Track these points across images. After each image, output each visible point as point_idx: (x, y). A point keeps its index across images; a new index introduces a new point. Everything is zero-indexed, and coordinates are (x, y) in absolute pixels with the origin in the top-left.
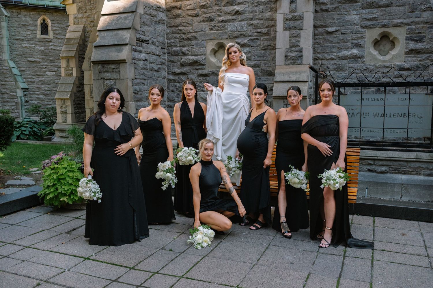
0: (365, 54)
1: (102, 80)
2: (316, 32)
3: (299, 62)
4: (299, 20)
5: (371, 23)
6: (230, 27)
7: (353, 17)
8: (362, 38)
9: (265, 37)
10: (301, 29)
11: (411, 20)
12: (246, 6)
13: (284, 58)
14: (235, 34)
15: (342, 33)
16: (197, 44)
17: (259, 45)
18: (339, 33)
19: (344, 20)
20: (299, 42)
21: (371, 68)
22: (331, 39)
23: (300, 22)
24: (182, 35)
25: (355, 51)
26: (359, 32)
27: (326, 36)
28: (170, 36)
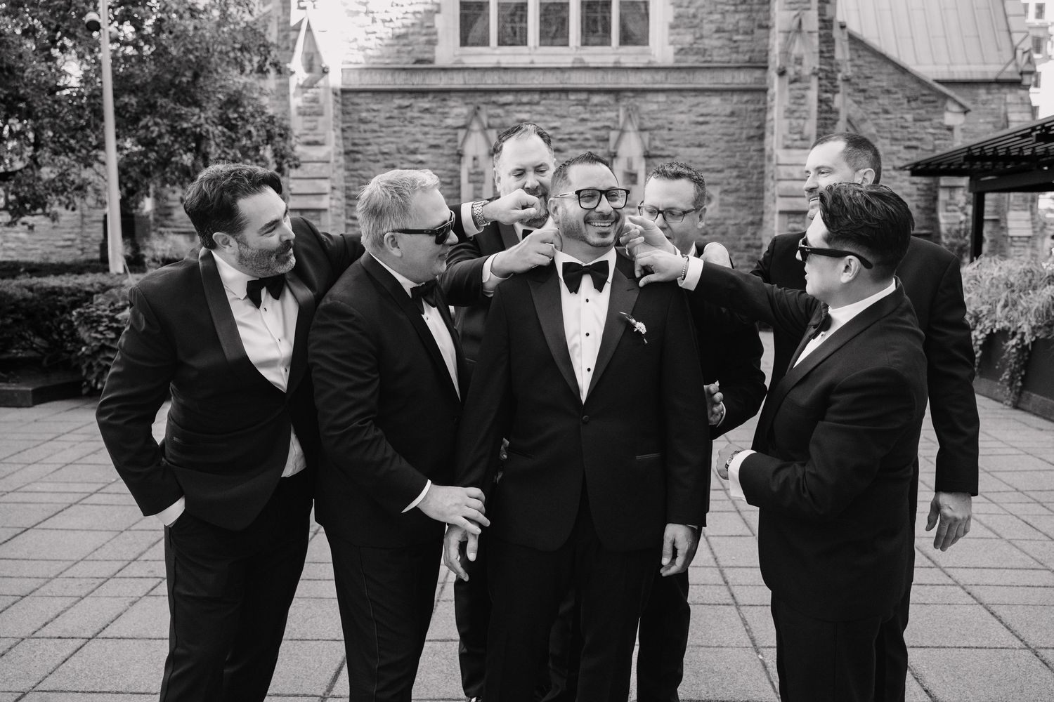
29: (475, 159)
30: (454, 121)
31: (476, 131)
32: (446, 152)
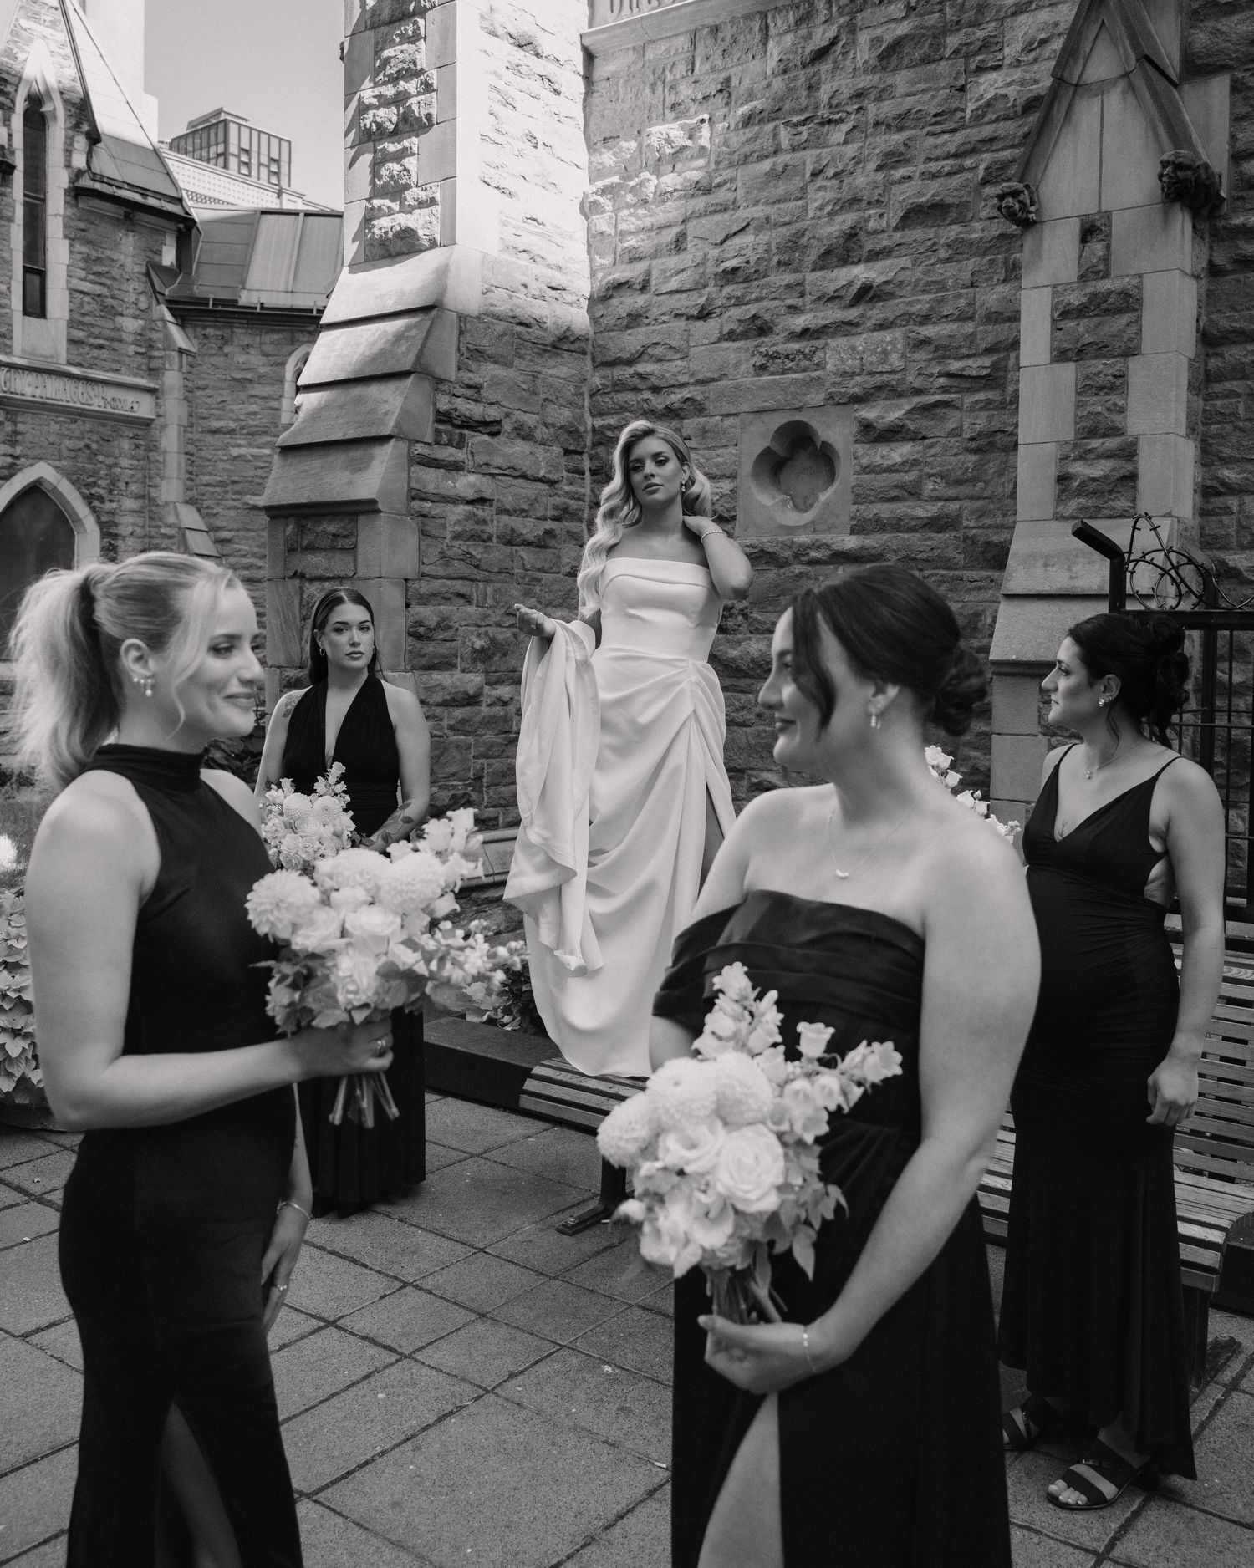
1: (297, 581)
2: (1214, 363)
3: (1122, 503)
4: (1120, 311)
6: (836, 354)
9: (981, 396)
12: (905, 261)
13: (1051, 488)
14: (855, 386)
16: (704, 432)
17: (956, 432)
23: (1124, 319)
24: (647, 395)
28: (605, 401)
29: (1090, 231)
30: (1017, 74)
31: (1101, 88)
32: (977, 231)
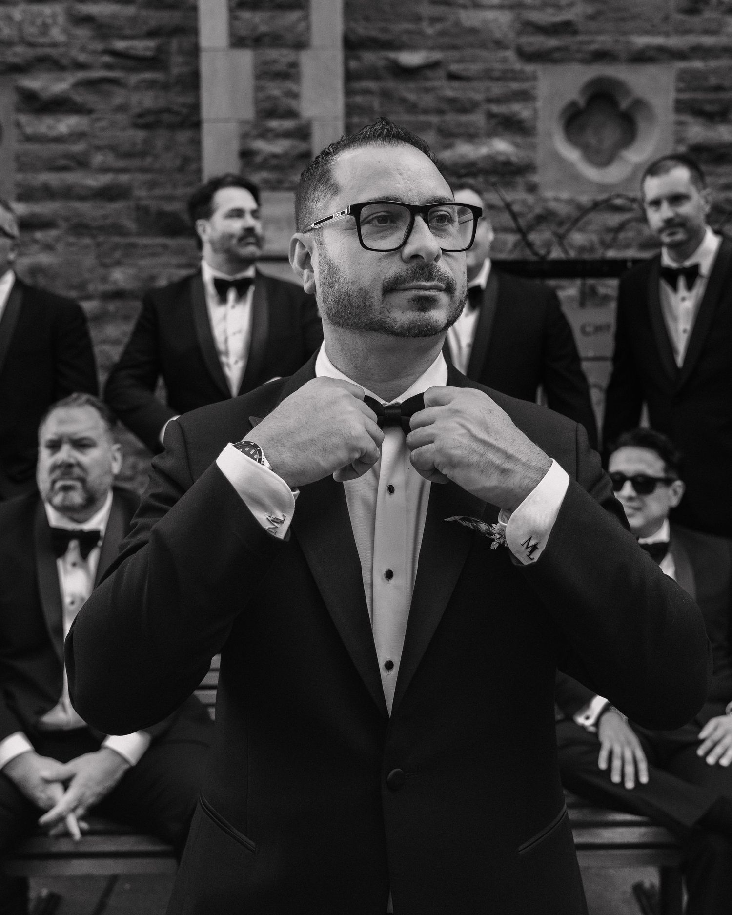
0: (539, 157)
2: (353, 64)
5: (552, 42)
7: (490, 15)
8: (526, 96)
10: (301, 45)
11: (692, 40)
14: (13, 56)
15: (453, 77)
18: (441, 73)
19: (457, 24)
20: (296, 96)
21: (563, 210)
22: (412, 97)
25: (501, 146)
26: (516, 76)
27: (391, 84)
